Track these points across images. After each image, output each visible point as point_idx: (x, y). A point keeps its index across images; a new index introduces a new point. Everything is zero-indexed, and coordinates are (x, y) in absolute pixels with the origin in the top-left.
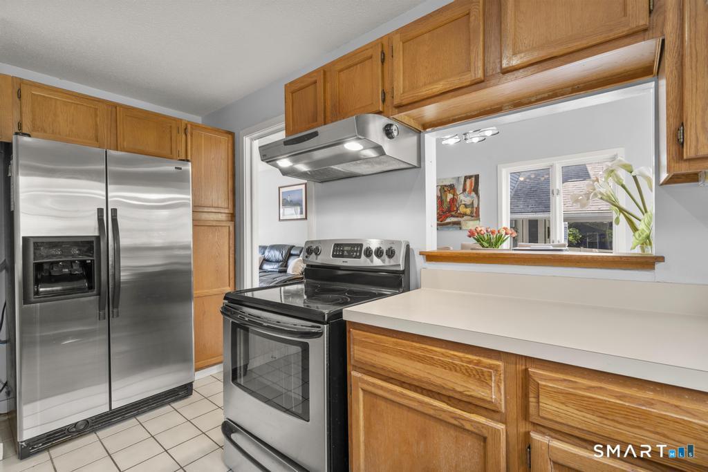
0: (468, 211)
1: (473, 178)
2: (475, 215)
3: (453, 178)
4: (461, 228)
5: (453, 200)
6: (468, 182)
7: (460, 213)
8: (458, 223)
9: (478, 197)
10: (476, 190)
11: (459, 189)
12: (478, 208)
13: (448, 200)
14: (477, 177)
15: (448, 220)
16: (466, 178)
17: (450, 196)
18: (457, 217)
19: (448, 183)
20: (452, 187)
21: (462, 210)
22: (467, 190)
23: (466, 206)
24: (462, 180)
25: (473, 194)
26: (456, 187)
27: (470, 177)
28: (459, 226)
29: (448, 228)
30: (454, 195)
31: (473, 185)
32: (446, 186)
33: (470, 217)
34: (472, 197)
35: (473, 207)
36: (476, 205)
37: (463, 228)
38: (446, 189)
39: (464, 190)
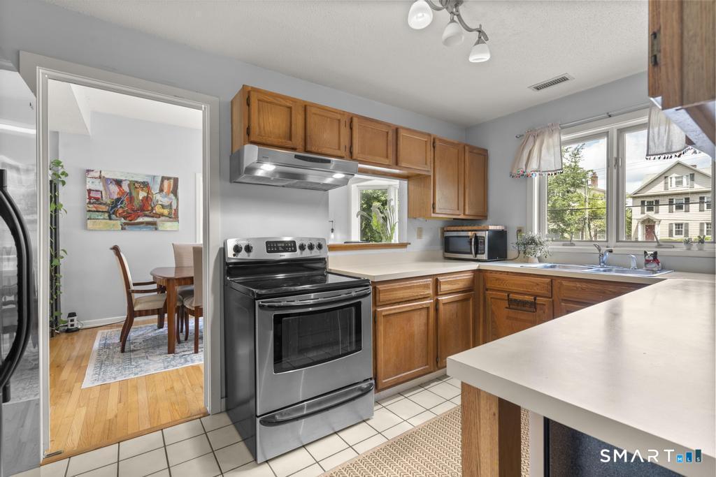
0: (166, 212)
1: (172, 181)
2: (174, 216)
3: (148, 176)
4: (156, 229)
5: (147, 199)
6: (166, 183)
7: (156, 214)
8: (154, 224)
9: (178, 200)
10: (175, 192)
11: (155, 188)
12: (176, 210)
13: (141, 198)
14: (176, 180)
15: (140, 220)
16: (163, 179)
17: (142, 195)
18: (153, 217)
19: (140, 180)
20: (145, 185)
21: (158, 210)
22: (165, 191)
23: (163, 207)
24: (159, 180)
25: (172, 196)
26: (151, 185)
27: (169, 179)
28: (154, 226)
29: (139, 228)
30: (148, 194)
31: (172, 186)
32: (136, 182)
33: (167, 218)
34: (171, 199)
35: (171, 208)
36: (174, 207)
37: (160, 228)
38: (137, 185)
39: (161, 190)
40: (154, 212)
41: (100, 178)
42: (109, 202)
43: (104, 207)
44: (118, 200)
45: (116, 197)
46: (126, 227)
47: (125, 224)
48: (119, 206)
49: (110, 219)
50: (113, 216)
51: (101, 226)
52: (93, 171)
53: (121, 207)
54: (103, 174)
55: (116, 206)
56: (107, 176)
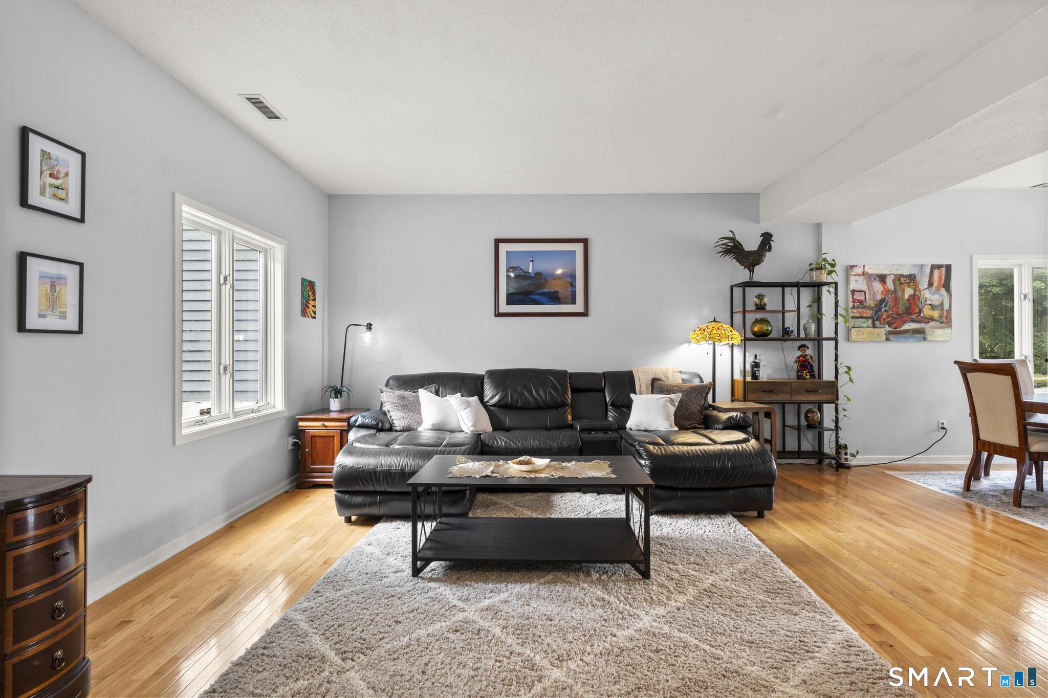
0: (936, 314)
1: (944, 269)
2: (946, 320)
3: (915, 266)
4: (925, 339)
5: (914, 298)
6: (936, 273)
7: (924, 317)
8: (921, 332)
9: (950, 296)
10: (947, 286)
11: (923, 283)
12: (949, 312)
13: (906, 296)
14: (948, 268)
15: (906, 327)
16: (933, 267)
17: (908, 292)
19: (906, 273)
20: (912, 279)
21: (927, 312)
22: (935, 284)
23: (933, 307)
24: (928, 270)
25: (943, 291)
26: (918, 278)
27: (939, 267)
28: (922, 335)
29: (905, 337)
30: (915, 290)
31: (943, 278)
32: (902, 276)
33: (938, 323)
34: (942, 296)
35: (942, 309)
36: (946, 307)
37: (929, 338)
38: (902, 280)
39: (931, 284)
40: (922, 315)
41: (864, 274)
42: (873, 305)
43: (867, 311)
44: (882, 301)
45: (879, 297)
46: (891, 337)
47: (890, 333)
48: (883, 310)
49: (874, 326)
50: (877, 323)
51: (865, 336)
52: (856, 266)
53: (885, 311)
54: (867, 270)
55: (880, 309)
56: (870, 272)
